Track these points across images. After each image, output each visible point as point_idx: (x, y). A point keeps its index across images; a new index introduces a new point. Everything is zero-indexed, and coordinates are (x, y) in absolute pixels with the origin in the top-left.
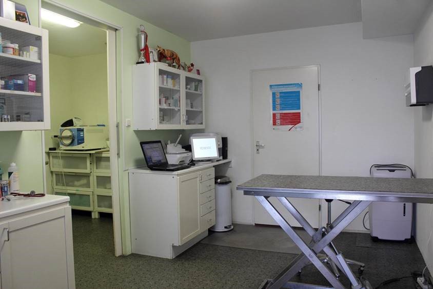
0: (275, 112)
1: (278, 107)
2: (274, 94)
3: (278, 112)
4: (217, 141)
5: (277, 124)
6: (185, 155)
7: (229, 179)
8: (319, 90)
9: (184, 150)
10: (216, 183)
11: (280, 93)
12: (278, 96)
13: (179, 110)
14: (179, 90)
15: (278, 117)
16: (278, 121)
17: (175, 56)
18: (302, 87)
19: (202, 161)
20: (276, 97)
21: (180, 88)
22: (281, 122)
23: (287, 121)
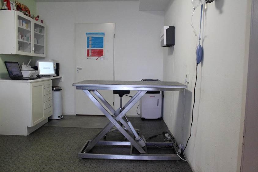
0: (89, 49)
1: (90, 46)
2: (88, 38)
3: (90, 49)
4: (54, 65)
5: (90, 56)
6: (34, 72)
7: (60, 88)
8: (114, 37)
9: (33, 69)
10: (53, 90)
11: (92, 38)
12: (90, 39)
13: (30, 44)
14: (31, 31)
15: (90, 51)
16: (90, 54)
17: (27, 9)
18: (104, 35)
19: (44, 76)
20: (90, 40)
21: (31, 29)
22: (92, 55)
23: (95, 54)
